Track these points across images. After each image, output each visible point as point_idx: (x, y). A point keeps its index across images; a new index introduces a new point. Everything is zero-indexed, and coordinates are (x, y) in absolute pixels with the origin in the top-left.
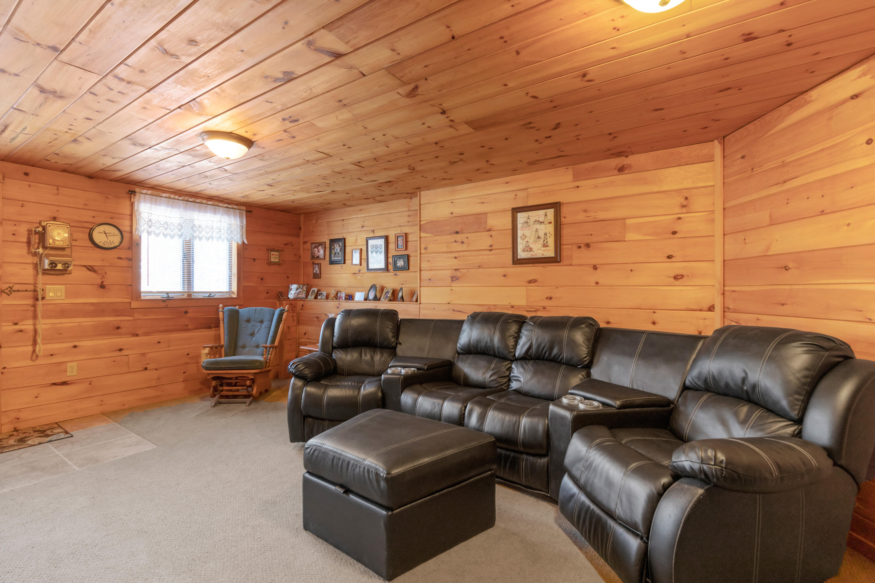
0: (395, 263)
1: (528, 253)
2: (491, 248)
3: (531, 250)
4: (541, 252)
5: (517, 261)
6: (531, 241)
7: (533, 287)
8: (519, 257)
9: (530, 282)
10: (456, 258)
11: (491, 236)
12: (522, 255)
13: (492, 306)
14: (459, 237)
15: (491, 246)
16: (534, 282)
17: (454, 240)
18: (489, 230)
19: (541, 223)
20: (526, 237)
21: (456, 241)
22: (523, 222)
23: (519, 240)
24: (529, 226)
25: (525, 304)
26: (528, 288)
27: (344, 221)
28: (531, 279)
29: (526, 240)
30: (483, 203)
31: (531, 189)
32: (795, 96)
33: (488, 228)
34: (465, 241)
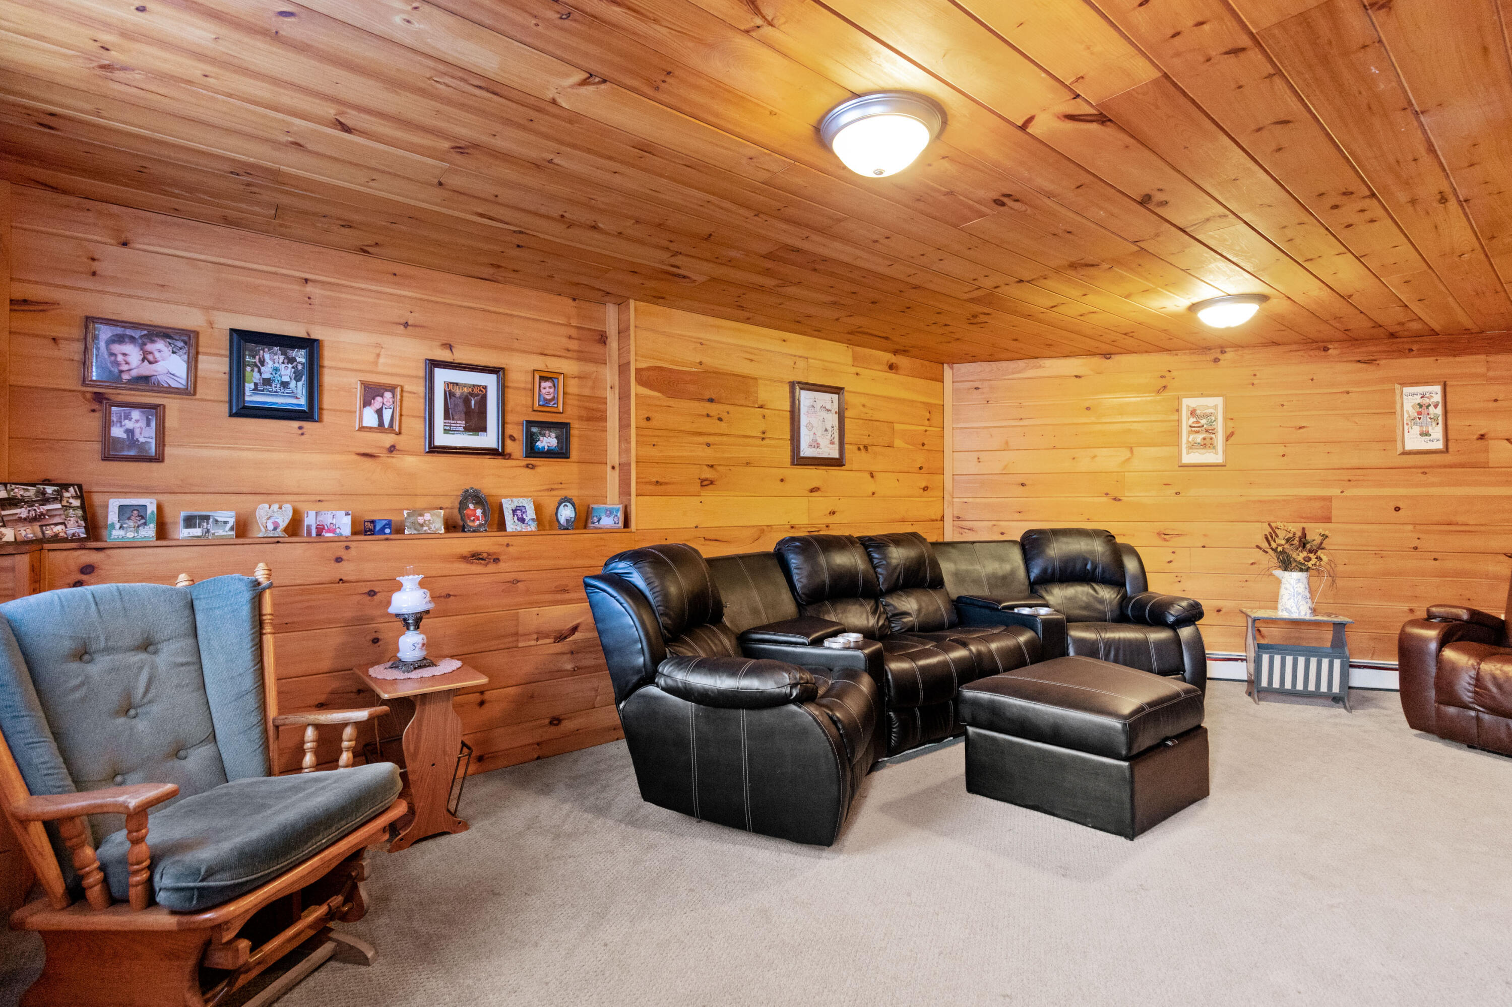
0: (531, 440)
1: (813, 449)
2: (763, 436)
3: (818, 446)
4: (827, 450)
5: (799, 461)
6: (819, 434)
7: (816, 498)
8: (802, 455)
9: (812, 491)
10: (708, 445)
11: (764, 417)
12: (806, 451)
13: (765, 528)
14: (713, 409)
15: (764, 433)
16: (816, 491)
17: (705, 413)
18: (761, 407)
19: (828, 410)
20: (813, 427)
21: (708, 415)
22: (808, 405)
23: (804, 431)
24: (815, 412)
25: (807, 522)
26: (810, 499)
27: (310, 284)
28: (812, 487)
29: (812, 432)
30: (751, 360)
31: (813, 361)
32: (1026, 357)
33: (760, 403)
34: (724, 416)
